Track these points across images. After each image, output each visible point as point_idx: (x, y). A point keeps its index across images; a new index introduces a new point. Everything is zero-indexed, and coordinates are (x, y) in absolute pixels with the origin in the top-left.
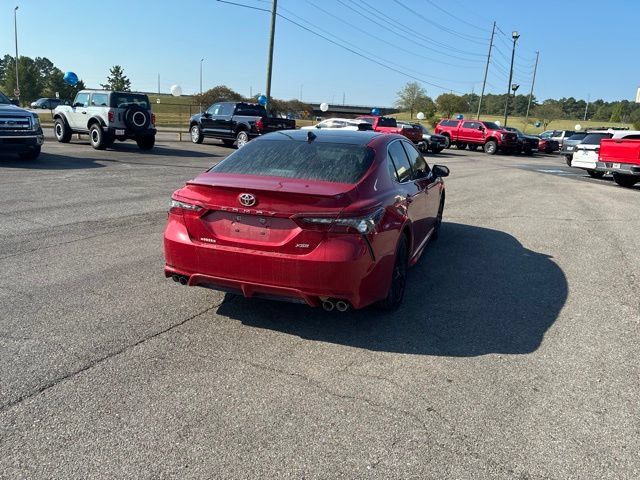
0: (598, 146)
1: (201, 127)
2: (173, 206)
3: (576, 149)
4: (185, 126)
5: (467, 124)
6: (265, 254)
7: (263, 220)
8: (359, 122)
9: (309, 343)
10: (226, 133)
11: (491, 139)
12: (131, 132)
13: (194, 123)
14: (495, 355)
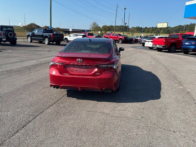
0: (152, 40)
1: (31, 37)
2: (51, 64)
3: (146, 41)
4: (25, 37)
5: (113, 35)
6: (87, 77)
7: (84, 67)
8: (83, 34)
9: (100, 103)
10: (41, 39)
11: (120, 39)
12: (8, 39)
13: (28, 36)
14: (151, 100)
